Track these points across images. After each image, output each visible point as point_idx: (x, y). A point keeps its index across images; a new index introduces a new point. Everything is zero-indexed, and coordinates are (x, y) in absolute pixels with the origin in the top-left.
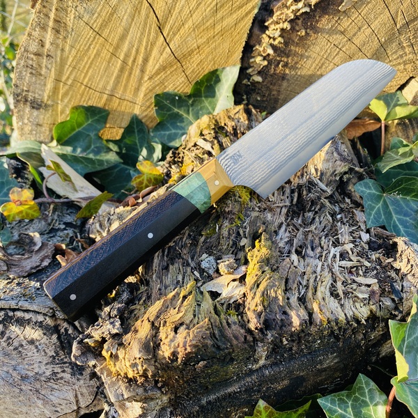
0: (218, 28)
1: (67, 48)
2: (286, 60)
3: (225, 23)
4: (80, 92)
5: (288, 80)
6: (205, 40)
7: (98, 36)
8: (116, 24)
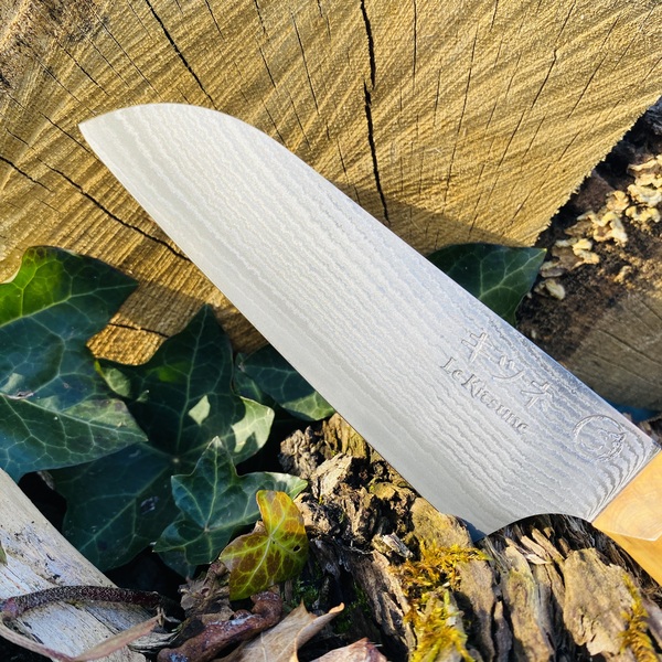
0: (522, 143)
1: (67, 71)
2: (637, 263)
3: (543, 135)
4: (63, 210)
5: (621, 308)
6: (475, 163)
7: (179, 65)
8: (248, 48)
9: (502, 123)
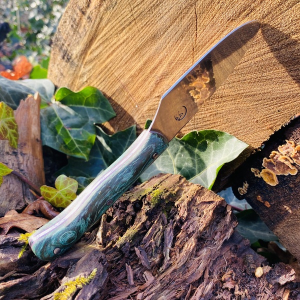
4: (101, 68)
6: (235, 93)
7: (134, 23)
8: (155, 20)
9: (249, 77)
